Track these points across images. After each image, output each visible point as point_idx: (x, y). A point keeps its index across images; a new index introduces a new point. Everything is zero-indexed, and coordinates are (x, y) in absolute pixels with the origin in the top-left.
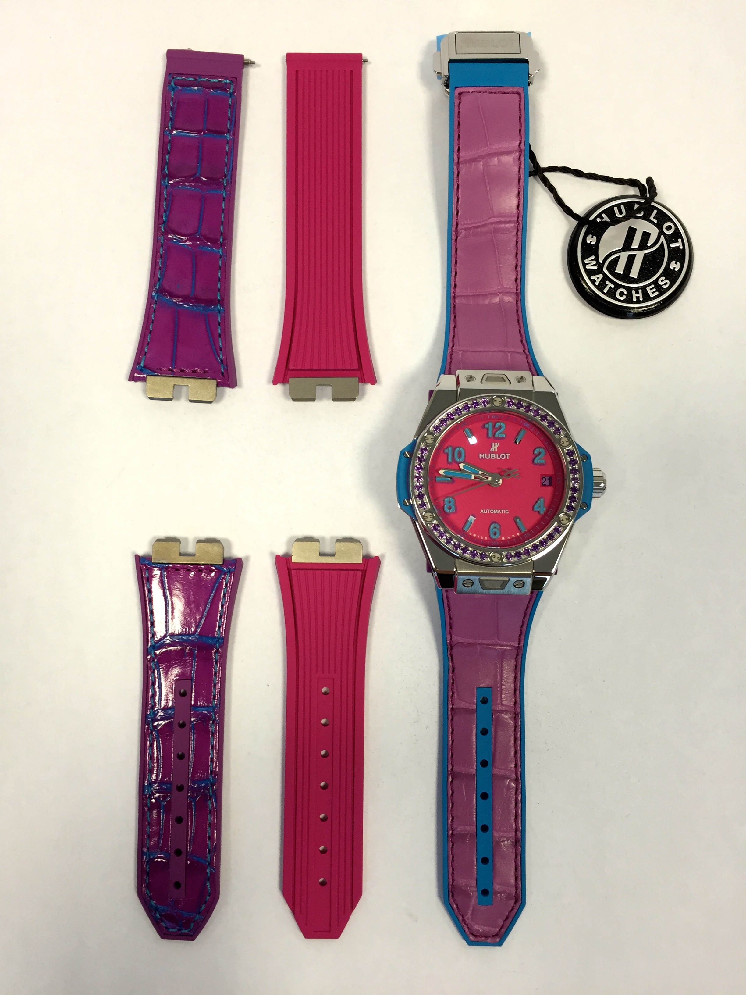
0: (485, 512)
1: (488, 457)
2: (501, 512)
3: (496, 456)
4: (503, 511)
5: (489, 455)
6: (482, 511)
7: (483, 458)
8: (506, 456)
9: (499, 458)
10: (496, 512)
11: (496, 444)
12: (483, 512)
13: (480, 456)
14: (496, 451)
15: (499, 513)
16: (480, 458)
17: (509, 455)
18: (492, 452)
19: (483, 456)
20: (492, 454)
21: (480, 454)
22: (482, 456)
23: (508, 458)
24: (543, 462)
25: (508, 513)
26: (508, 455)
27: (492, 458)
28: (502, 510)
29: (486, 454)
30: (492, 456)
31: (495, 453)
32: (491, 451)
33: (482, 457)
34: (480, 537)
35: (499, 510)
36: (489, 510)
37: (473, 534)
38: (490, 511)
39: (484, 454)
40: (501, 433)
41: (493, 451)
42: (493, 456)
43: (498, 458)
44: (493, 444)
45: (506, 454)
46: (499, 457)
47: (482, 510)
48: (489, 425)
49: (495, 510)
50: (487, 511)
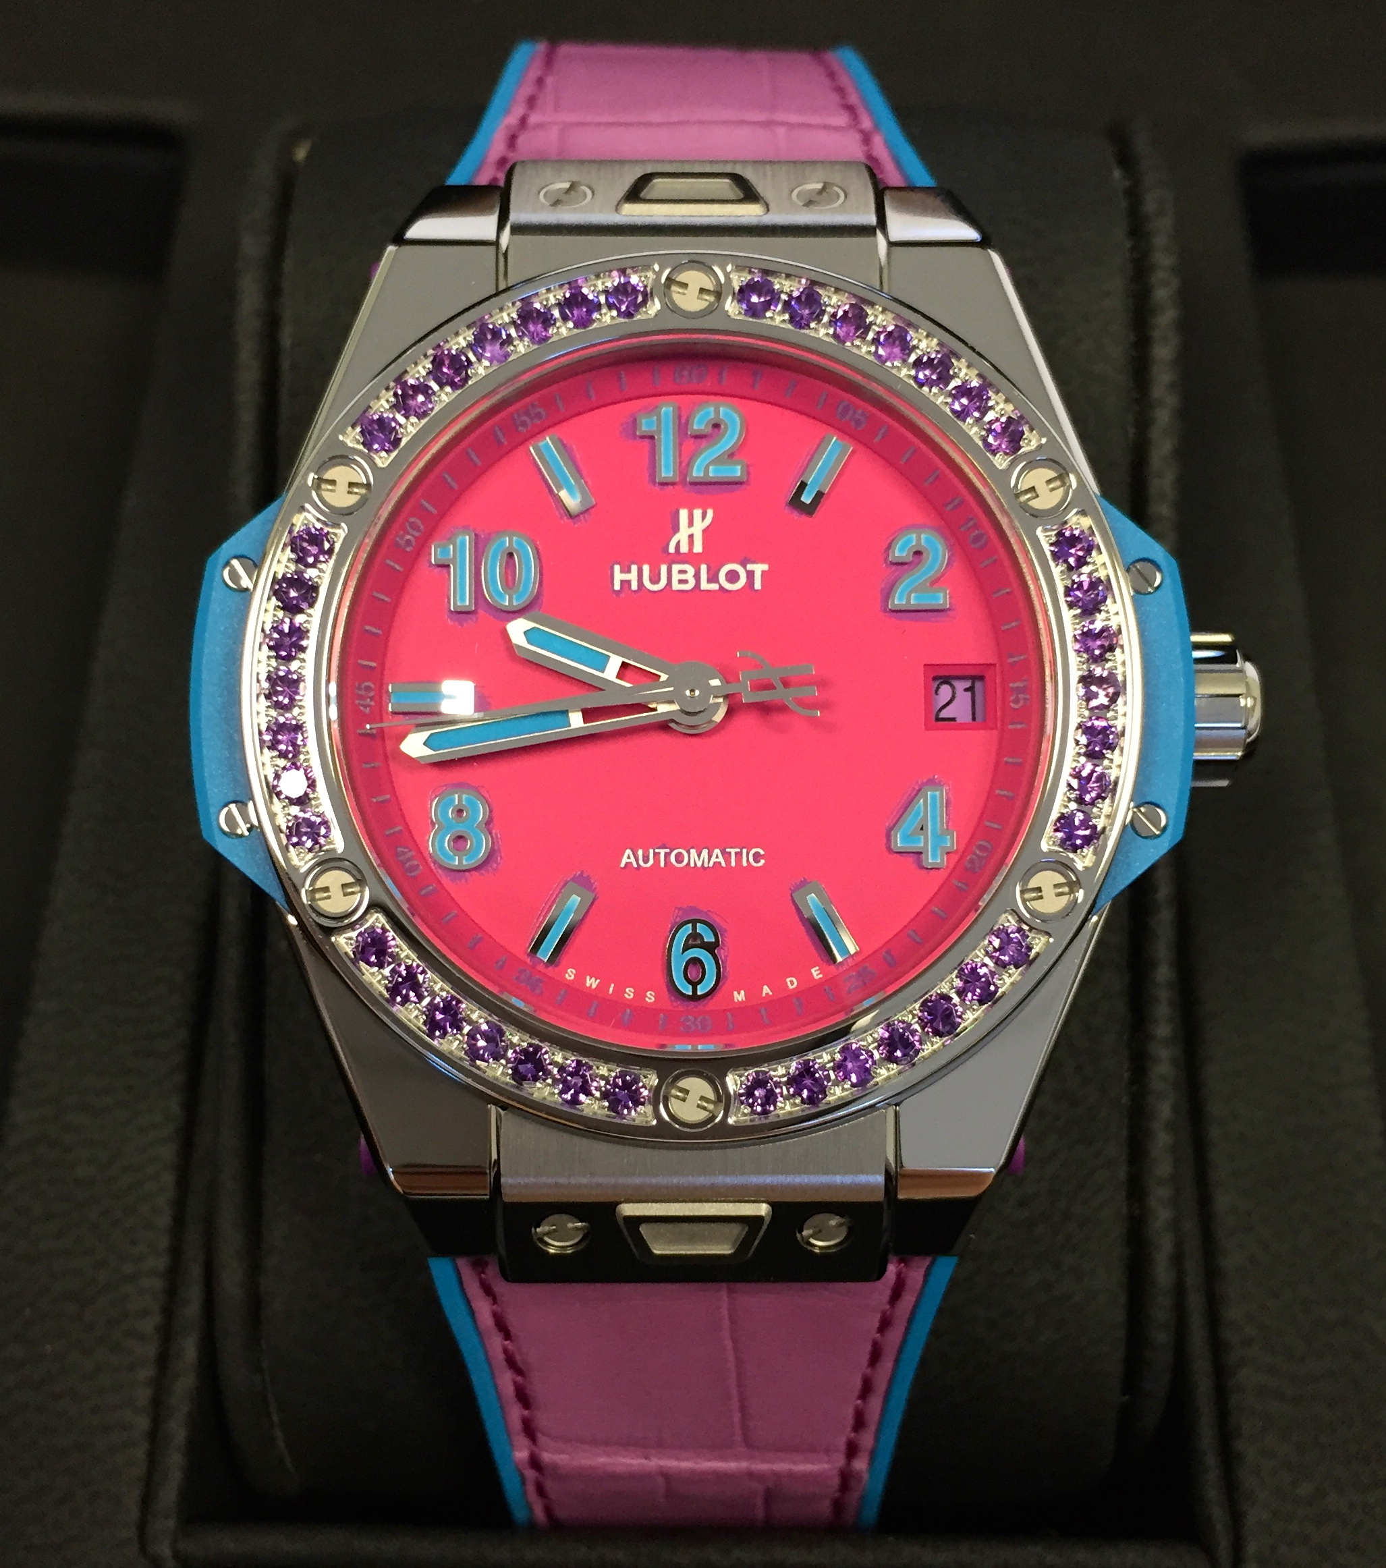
0: (646, 860)
1: (655, 579)
2: (728, 860)
3: (697, 576)
4: (739, 855)
5: (664, 568)
6: (627, 857)
7: (634, 586)
8: (750, 575)
9: (714, 587)
10: (696, 859)
11: (698, 513)
12: (632, 860)
13: (618, 576)
14: (698, 548)
15: (717, 864)
16: (617, 587)
17: (765, 567)
18: (679, 557)
19: (633, 576)
20: (676, 568)
21: (617, 568)
22: (625, 577)
23: (758, 585)
24: (940, 599)
25: (762, 862)
26: (759, 568)
27: (676, 586)
28: (733, 851)
29: (646, 568)
30: (676, 577)
31: (691, 558)
32: (672, 549)
33: (629, 582)
34: (620, 990)
35: (717, 851)
36: (662, 852)
37: (580, 977)
38: (667, 855)
39: (634, 568)
40: (717, 461)
41: (684, 549)
42: (682, 577)
43: (705, 585)
44: (684, 514)
45: (750, 567)
46: (713, 578)
47: (628, 852)
48: (659, 420)
49: (693, 851)
50: (656, 855)
